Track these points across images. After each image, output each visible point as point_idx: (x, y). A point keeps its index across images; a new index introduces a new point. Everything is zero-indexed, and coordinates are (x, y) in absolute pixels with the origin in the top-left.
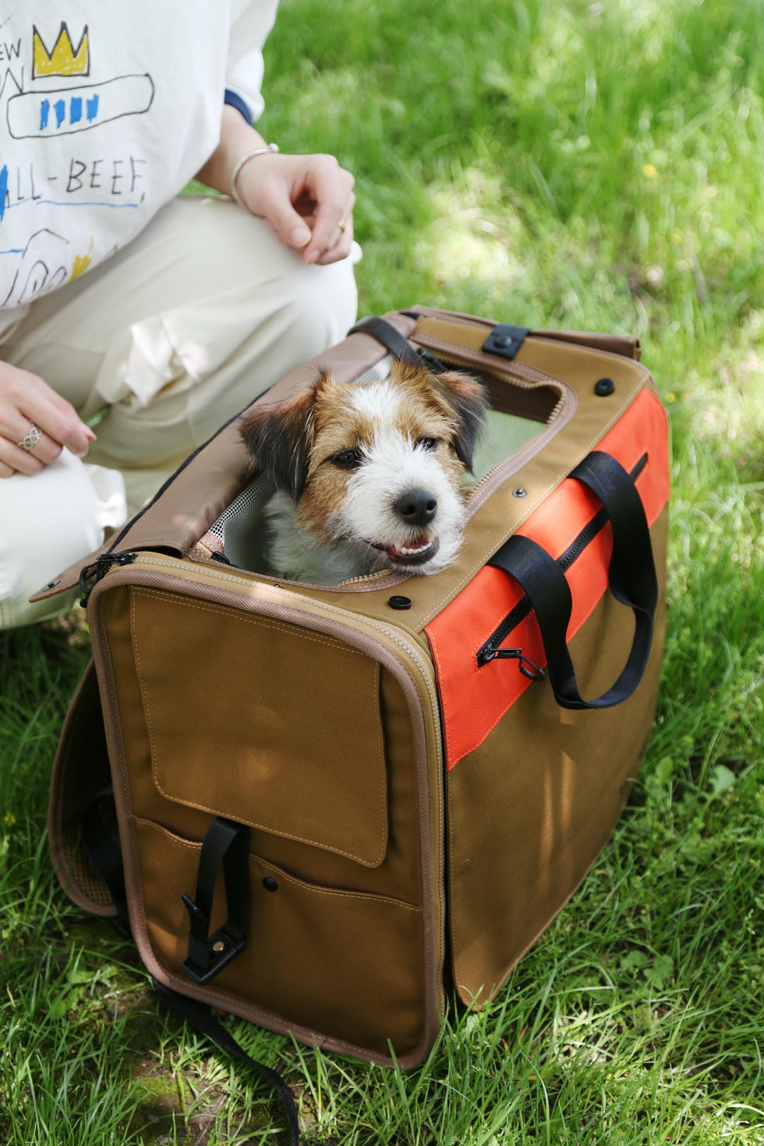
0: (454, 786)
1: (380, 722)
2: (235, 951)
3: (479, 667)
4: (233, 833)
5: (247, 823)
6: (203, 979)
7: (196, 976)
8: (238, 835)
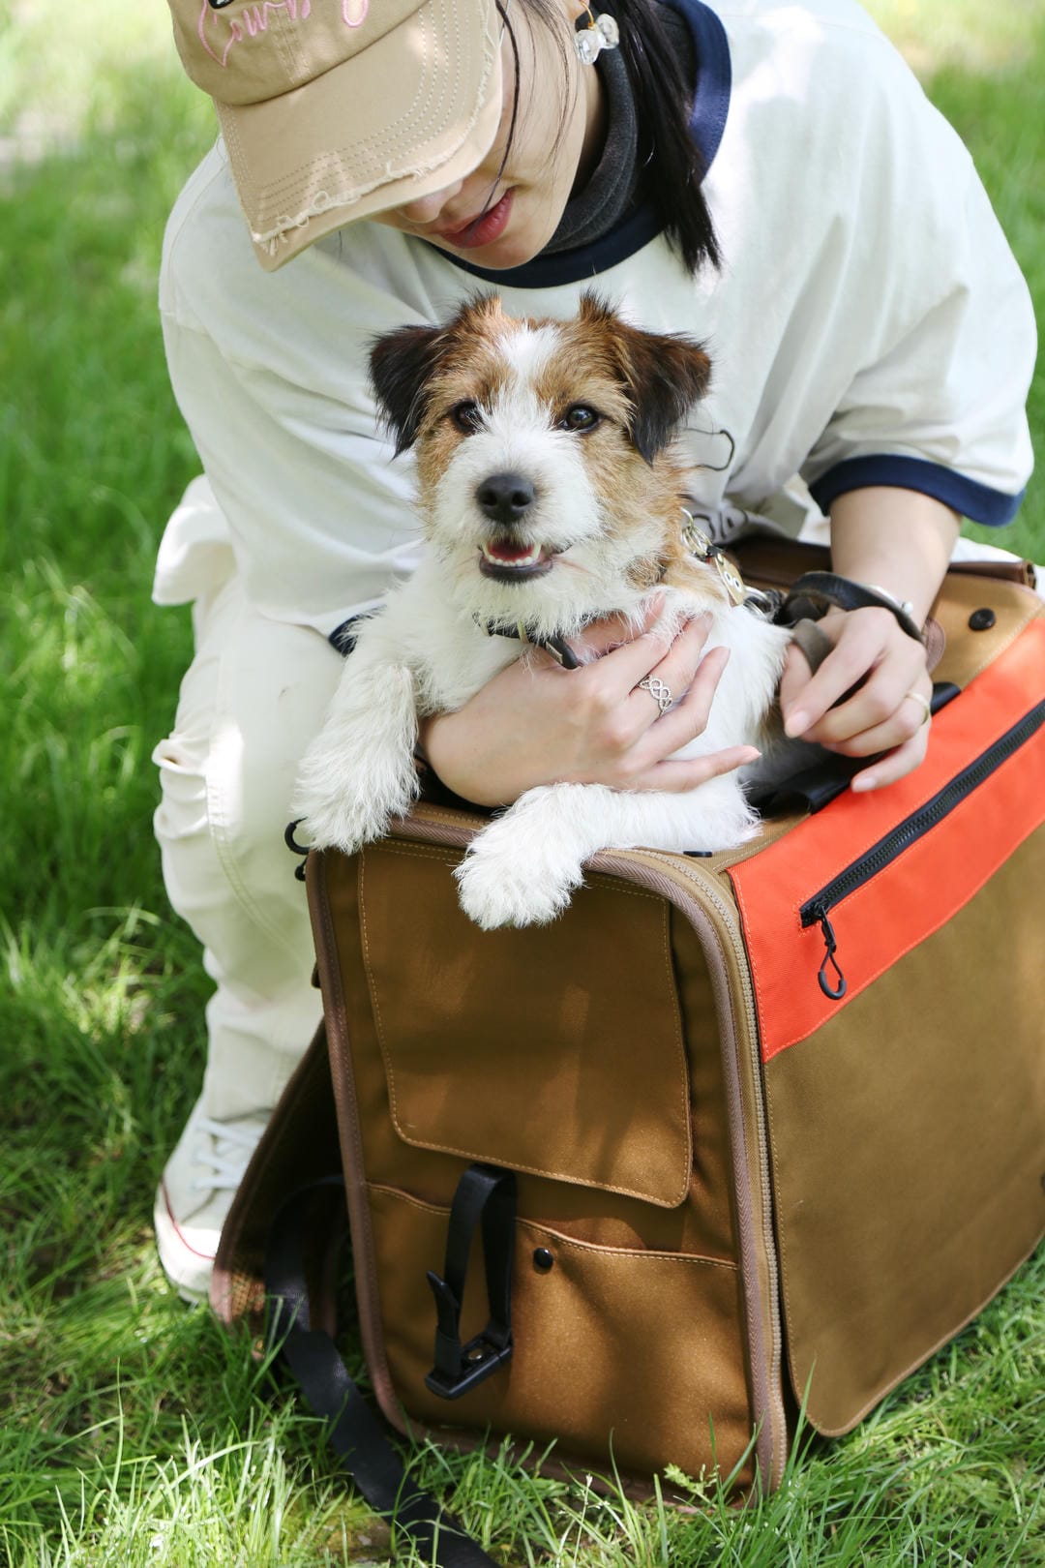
0: (775, 1088)
1: (674, 988)
2: (497, 1358)
3: (804, 927)
4: (490, 1182)
5: (510, 1165)
6: (452, 1391)
7: (442, 1388)
8: (497, 1189)
